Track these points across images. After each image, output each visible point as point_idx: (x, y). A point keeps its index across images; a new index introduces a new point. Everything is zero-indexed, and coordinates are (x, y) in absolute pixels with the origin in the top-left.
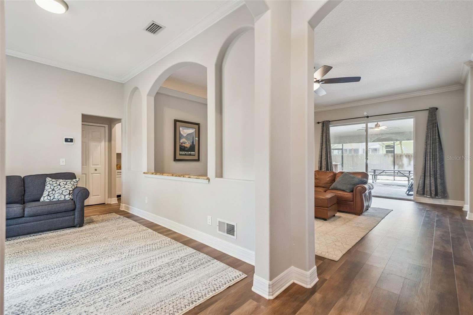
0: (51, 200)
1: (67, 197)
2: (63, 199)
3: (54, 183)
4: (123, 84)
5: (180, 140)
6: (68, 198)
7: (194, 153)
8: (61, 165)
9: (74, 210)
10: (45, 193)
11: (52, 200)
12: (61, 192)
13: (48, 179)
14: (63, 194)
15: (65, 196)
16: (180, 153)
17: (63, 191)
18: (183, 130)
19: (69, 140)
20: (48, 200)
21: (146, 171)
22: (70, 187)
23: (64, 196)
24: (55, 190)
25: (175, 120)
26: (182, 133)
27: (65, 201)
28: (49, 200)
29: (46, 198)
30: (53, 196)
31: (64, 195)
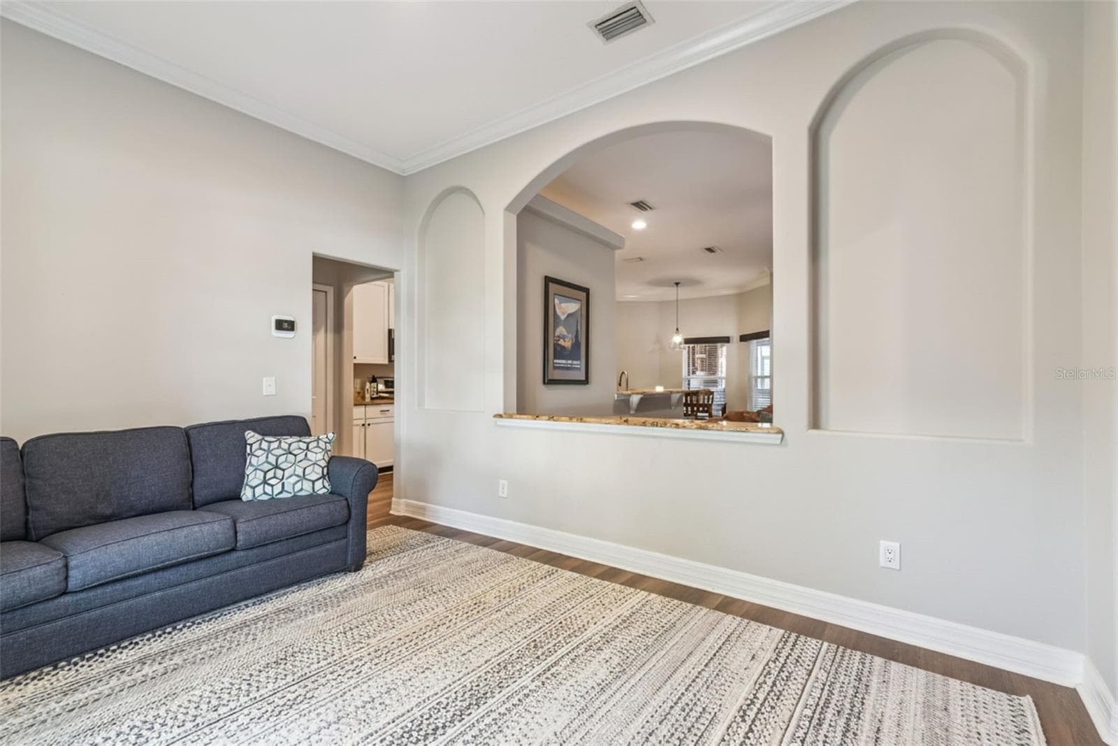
0: (274, 496)
1: (318, 485)
2: (309, 493)
3: (275, 445)
4: (404, 177)
5: (554, 330)
6: (322, 488)
7: (579, 362)
8: (266, 396)
9: (347, 523)
10: (253, 477)
11: (276, 495)
12: (299, 471)
13: (251, 436)
14: (306, 479)
15: (313, 482)
16: (554, 363)
17: (305, 469)
18: (560, 303)
19: (286, 325)
20: (265, 498)
21: (501, 412)
22: (320, 456)
23: (311, 483)
24: (283, 466)
25: (546, 277)
26: (558, 311)
27: (313, 498)
28: (269, 497)
29: (259, 491)
30: (280, 486)
31: (309, 480)
